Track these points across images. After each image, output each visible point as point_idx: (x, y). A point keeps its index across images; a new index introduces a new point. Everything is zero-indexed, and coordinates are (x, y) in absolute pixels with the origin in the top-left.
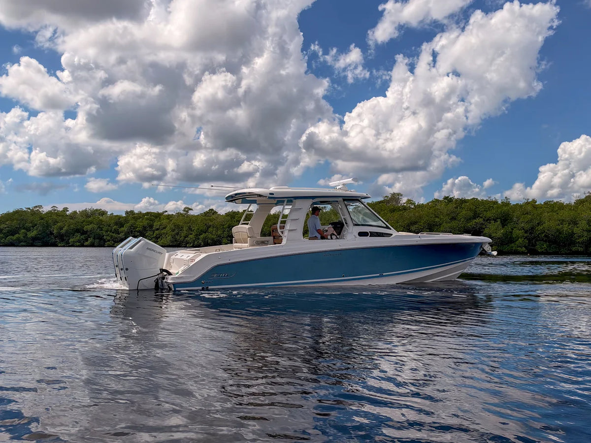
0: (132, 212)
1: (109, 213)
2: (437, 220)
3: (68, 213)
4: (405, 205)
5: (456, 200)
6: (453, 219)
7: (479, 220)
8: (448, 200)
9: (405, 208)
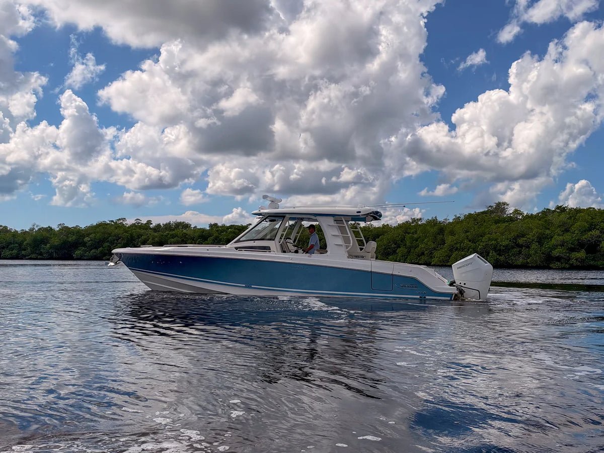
0: (216, 225)
1: (192, 226)
2: (548, 232)
3: (151, 226)
4: (512, 215)
5: (571, 209)
6: (567, 231)
7: (596, 233)
8: (562, 210)
9: (511, 219)
